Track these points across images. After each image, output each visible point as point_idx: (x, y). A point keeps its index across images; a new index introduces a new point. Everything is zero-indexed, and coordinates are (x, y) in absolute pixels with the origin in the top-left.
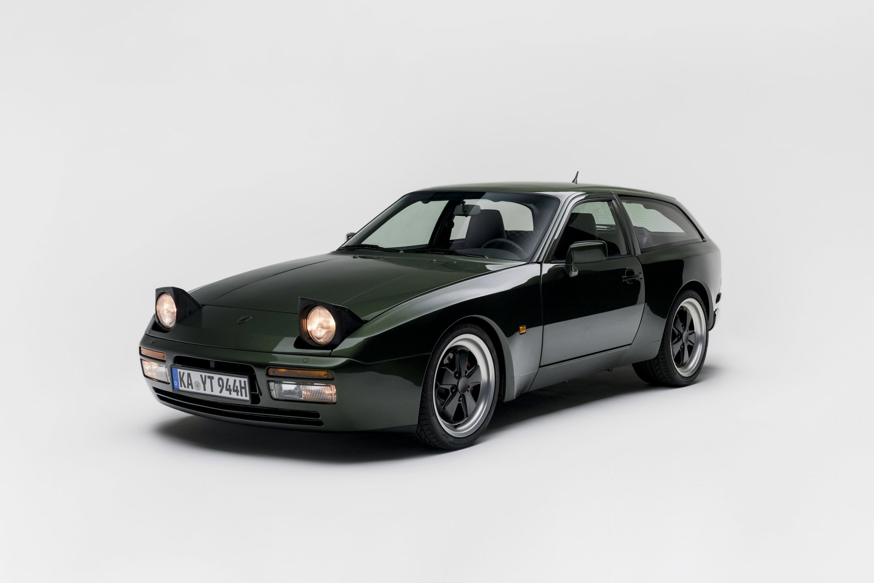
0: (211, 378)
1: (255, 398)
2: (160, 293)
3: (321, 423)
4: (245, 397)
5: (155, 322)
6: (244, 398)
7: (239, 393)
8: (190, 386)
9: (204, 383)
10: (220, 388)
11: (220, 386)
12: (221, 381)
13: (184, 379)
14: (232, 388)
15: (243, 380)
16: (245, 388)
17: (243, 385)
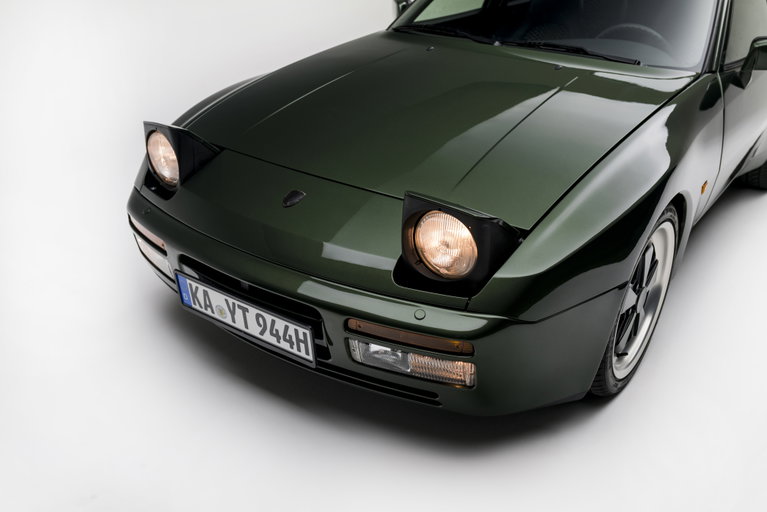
0: (245, 311)
1: (321, 352)
2: (151, 130)
3: (438, 403)
4: (306, 353)
5: (149, 172)
6: (303, 354)
7: (295, 346)
8: (209, 309)
9: (233, 313)
10: (260, 329)
11: (260, 325)
12: (261, 319)
13: (198, 295)
14: (281, 334)
15: (301, 331)
16: (305, 342)
17: (301, 337)
